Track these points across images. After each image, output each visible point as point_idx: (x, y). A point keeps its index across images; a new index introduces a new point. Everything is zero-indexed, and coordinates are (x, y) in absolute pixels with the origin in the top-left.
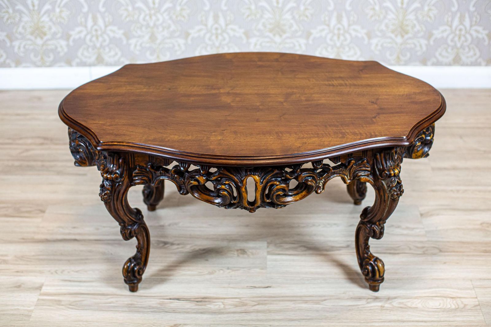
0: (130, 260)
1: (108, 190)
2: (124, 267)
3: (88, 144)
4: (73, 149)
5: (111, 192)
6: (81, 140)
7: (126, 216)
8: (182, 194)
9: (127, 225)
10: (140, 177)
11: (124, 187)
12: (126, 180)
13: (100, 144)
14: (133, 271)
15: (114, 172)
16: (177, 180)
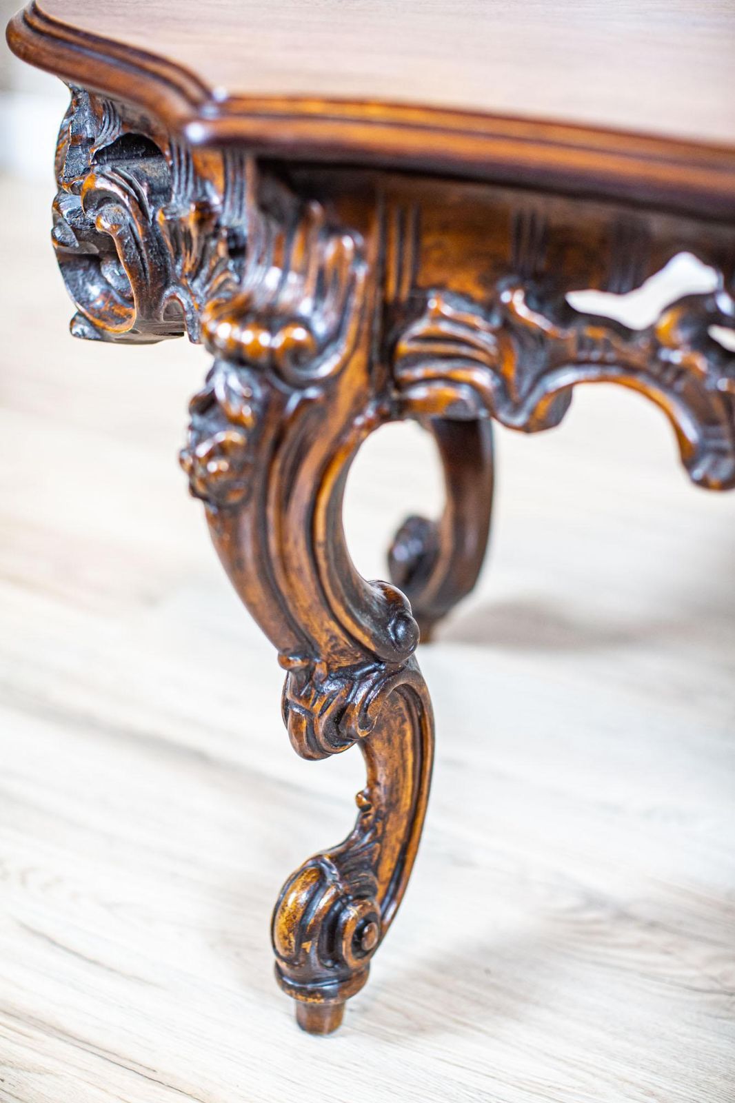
0: (315, 873)
1: (237, 422)
2: (279, 907)
3: (144, 191)
4: (71, 237)
6: (114, 170)
7: (325, 615)
8: (703, 483)
9: (321, 670)
10: (442, 368)
11: (336, 423)
12: (355, 379)
13: (210, 111)
14: (332, 927)
15: (282, 315)
16: (683, 388)
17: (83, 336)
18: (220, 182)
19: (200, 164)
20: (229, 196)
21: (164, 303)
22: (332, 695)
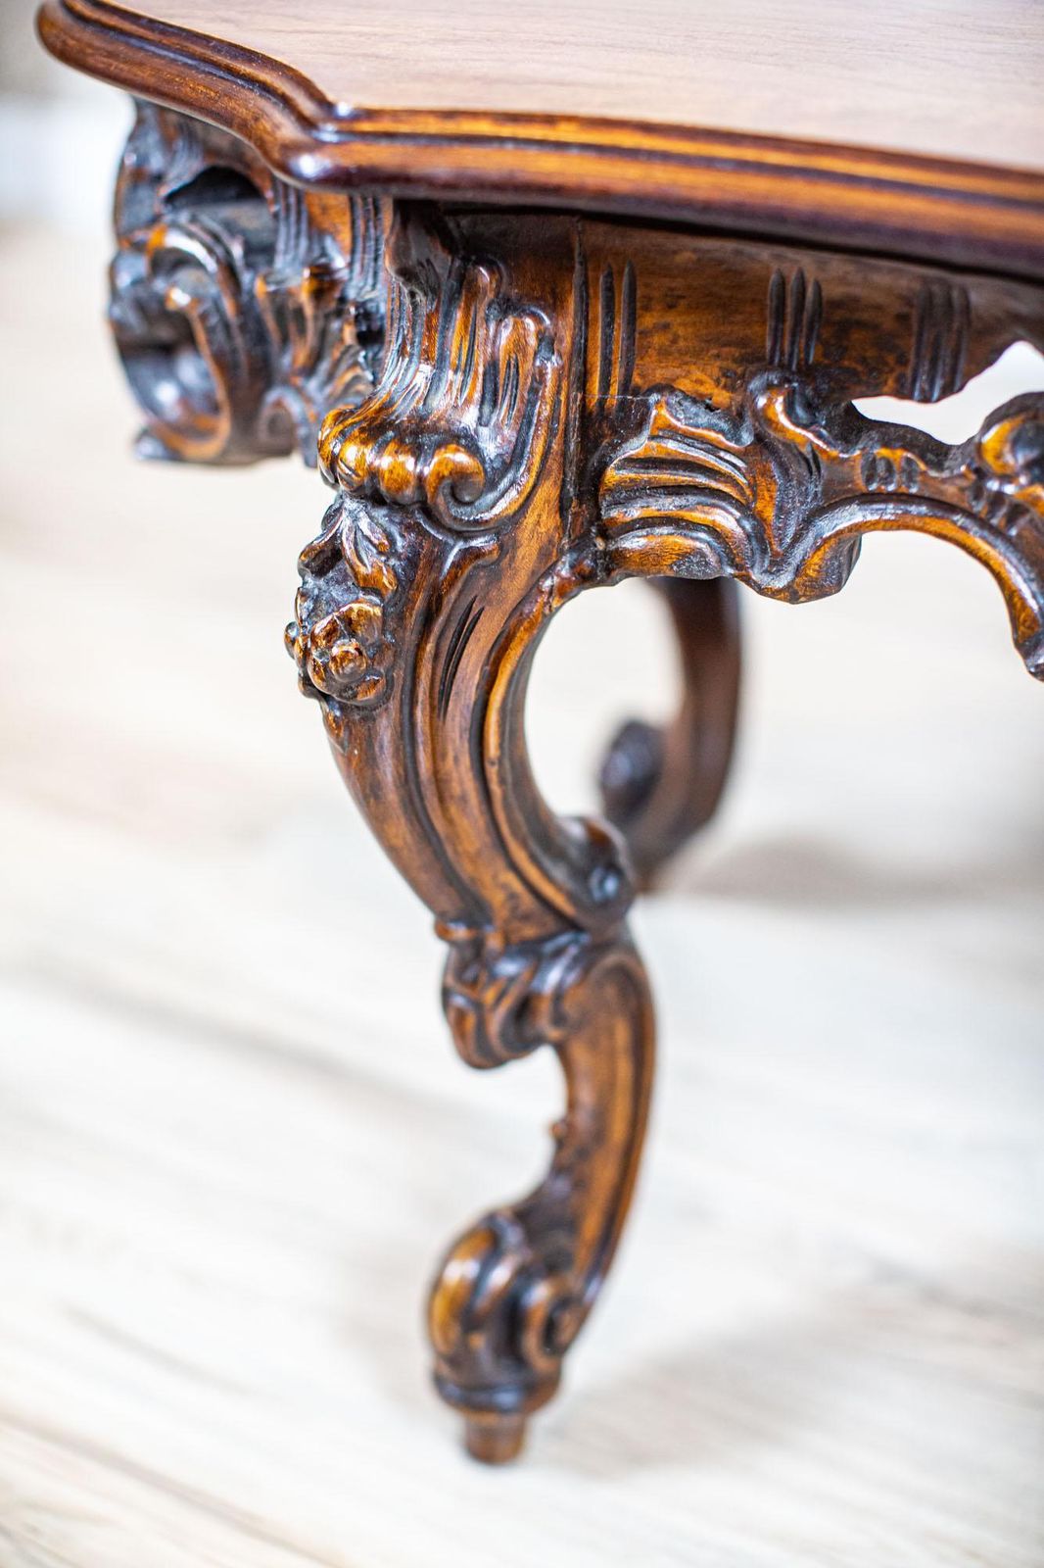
0: (486, 1238)
1: (370, 586)
2: (437, 1285)
3: (237, 251)
4: (133, 318)
5: (396, 611)
6: (194, 220)
7: (500, 864)
9: (494, 942)
10: (668, 505)
12: (541, 522)
13: (328, 133)
14: (511, 1313)
15: (434, 429)
16: (1019, 535)
18: (346, 236)
19: (316, 211)
20: (358, 256)
21: (266, 412)
22: (512, 979)
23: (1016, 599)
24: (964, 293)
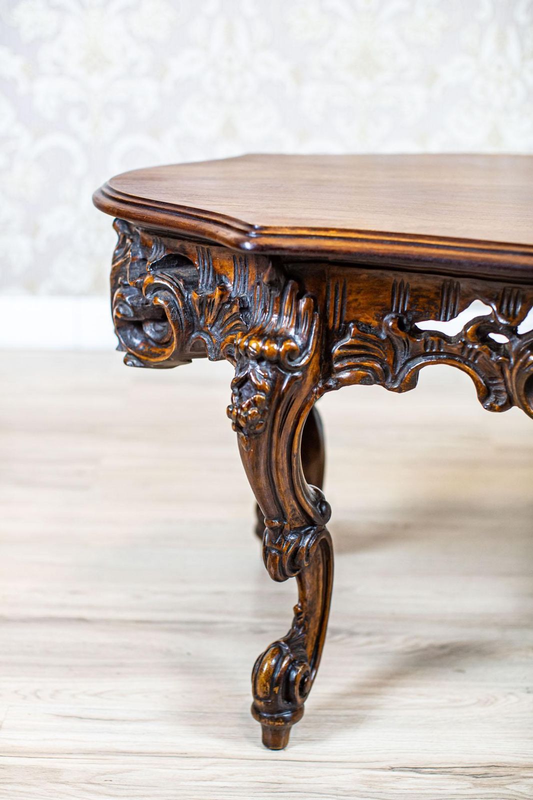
3: (181, 284)
5: (270, 400)
6: (162, 273)
7: (291, 496)
8: (491, 408)
9: (287, 528)
10: (357, 361)
11: (305, 390)
12: (314, 367)
13: (253, 234)
14: (286, 681)
15: (281, 336)
16: (479, 363)
17: (134, 365)
18: (232, 275)
19: (218, 267)
20: (236, 282)
21: (192, 342)
22: (292, 541)
23: (479, 384)
24: (458, 283)
